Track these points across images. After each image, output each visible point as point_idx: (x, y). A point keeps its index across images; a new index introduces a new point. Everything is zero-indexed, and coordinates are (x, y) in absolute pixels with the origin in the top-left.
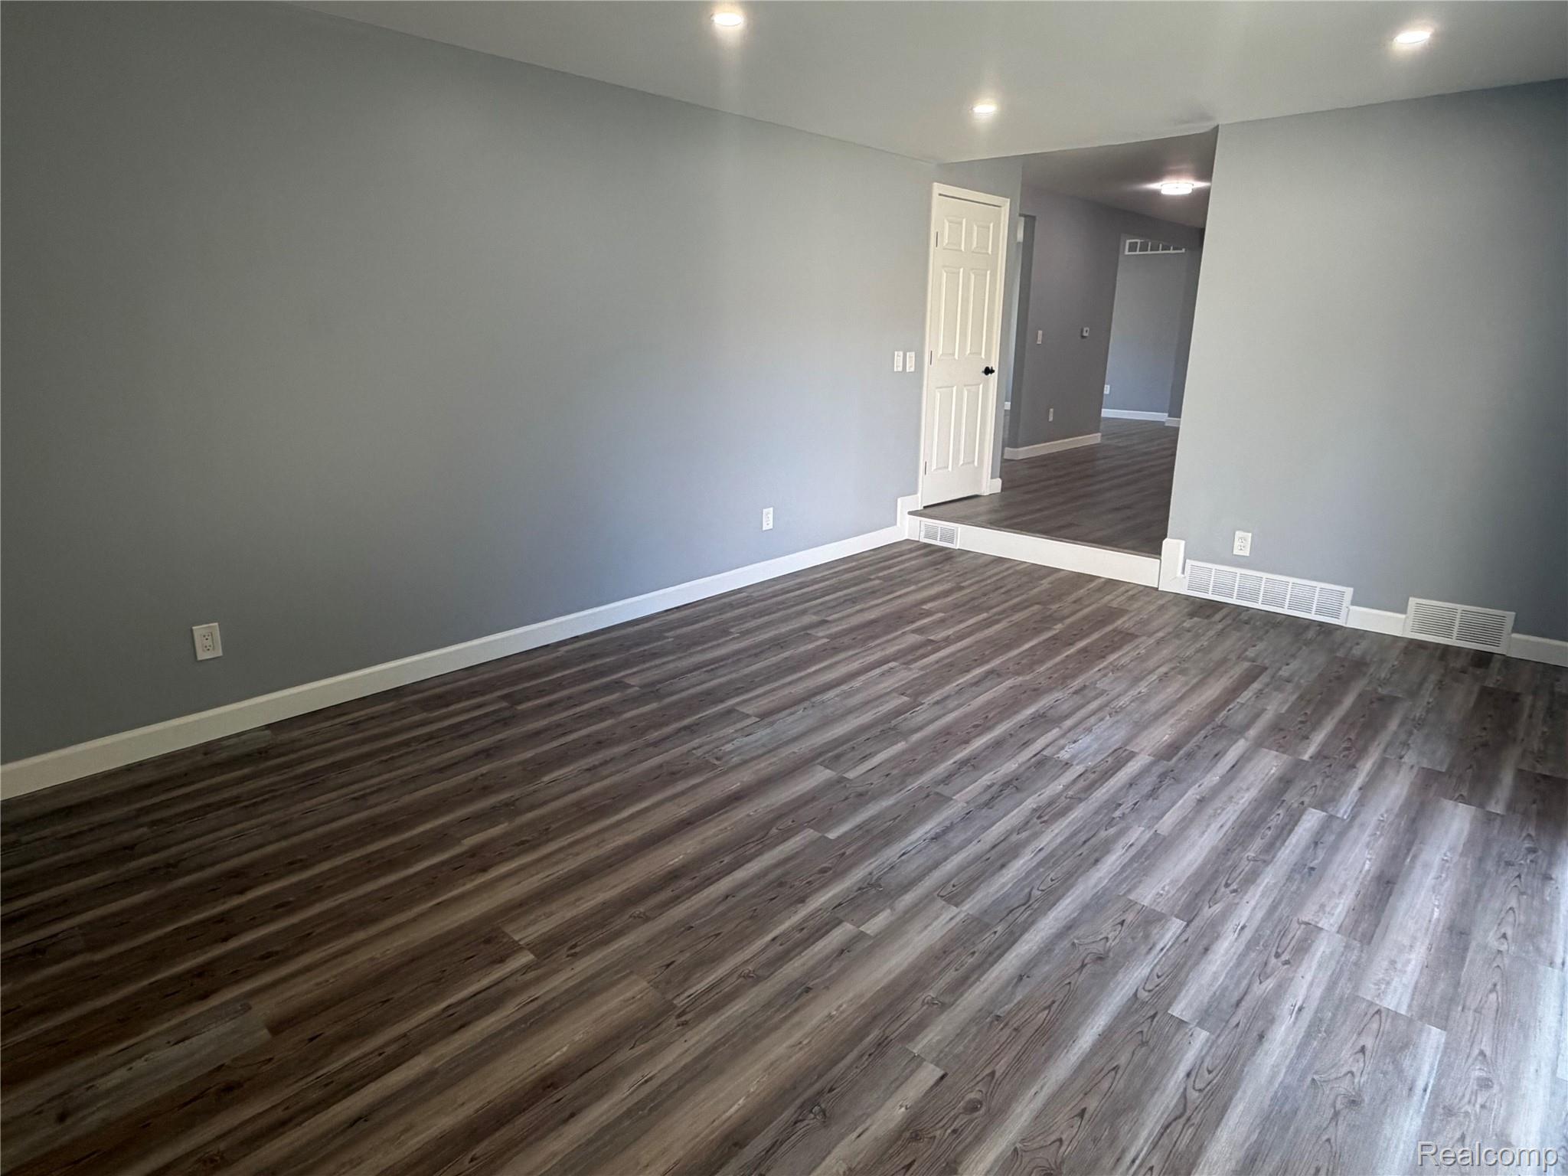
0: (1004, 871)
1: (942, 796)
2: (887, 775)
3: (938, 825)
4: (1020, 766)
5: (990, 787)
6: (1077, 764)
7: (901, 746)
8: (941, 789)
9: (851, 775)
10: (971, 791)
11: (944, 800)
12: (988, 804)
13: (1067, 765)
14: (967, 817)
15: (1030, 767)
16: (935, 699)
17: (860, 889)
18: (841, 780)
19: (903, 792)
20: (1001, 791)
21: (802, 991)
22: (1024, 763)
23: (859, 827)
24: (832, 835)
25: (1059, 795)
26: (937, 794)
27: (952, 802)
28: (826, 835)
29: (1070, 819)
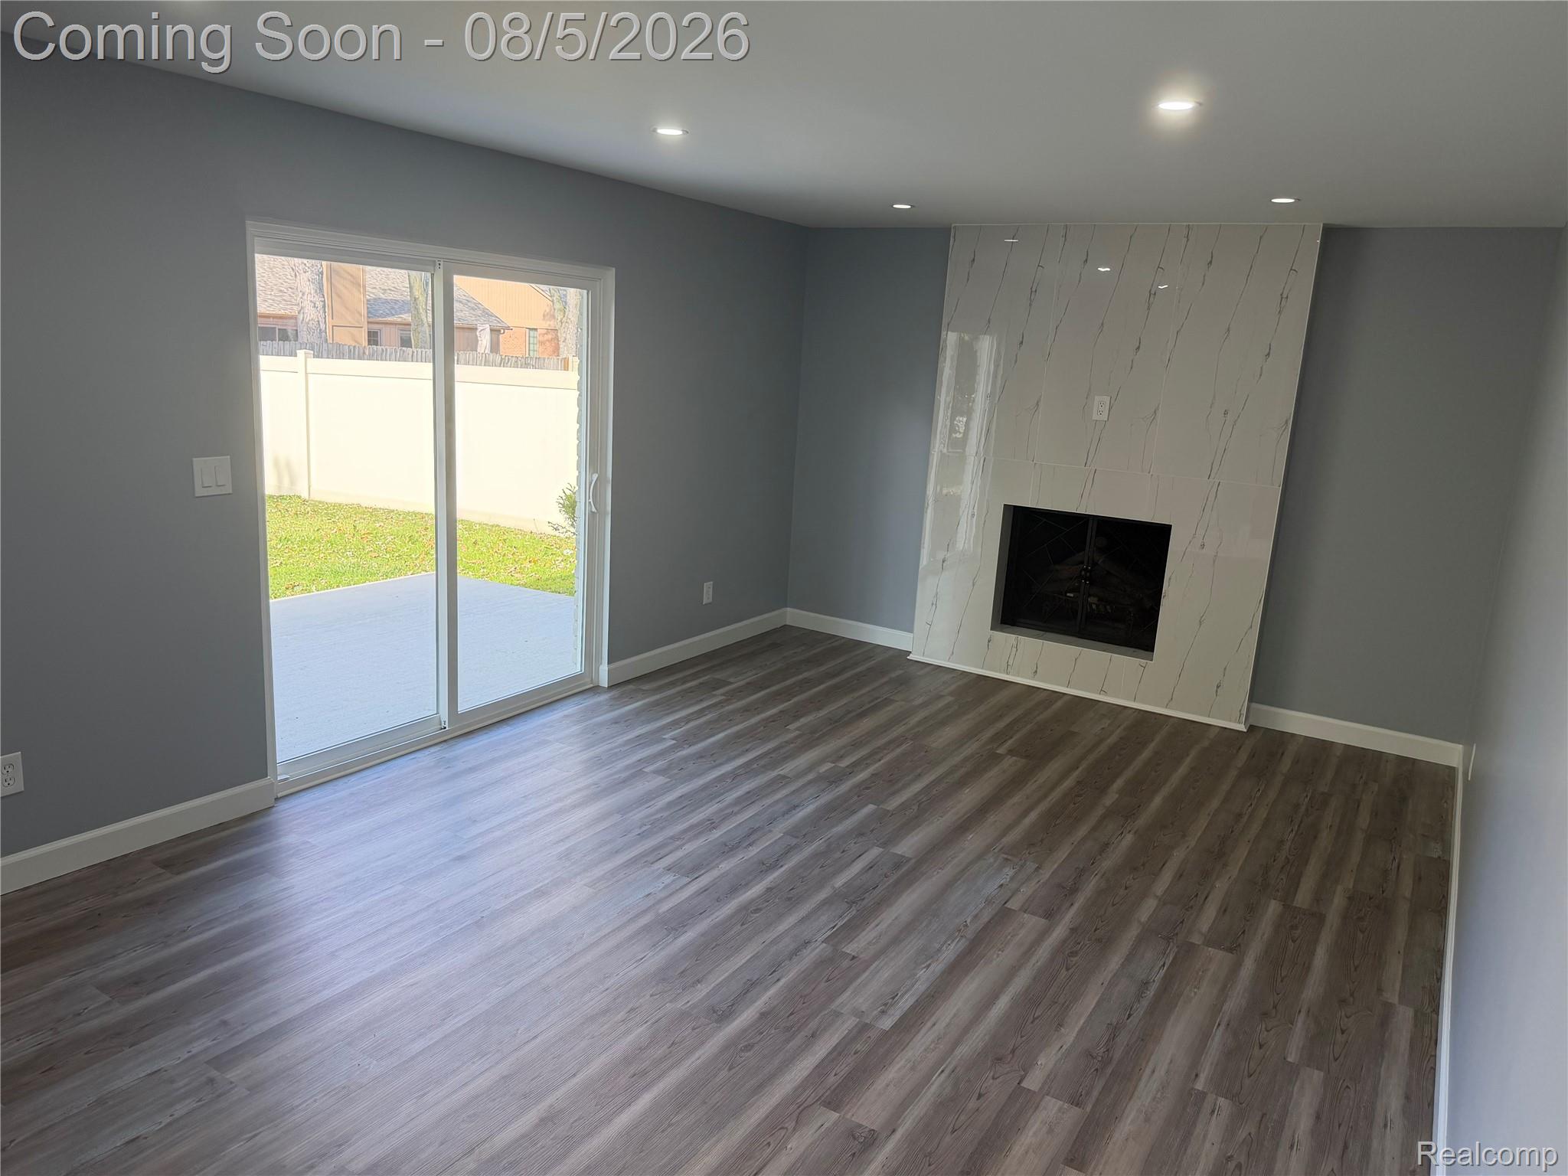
0: (748, 790)
1: (792, 836)
2: (844, 851)
3: (793, 815)
4: (717, 866)
5: (750, 845)
6: (659, 868)
7: (840, 881)
8: (794, 841)
9: (876, 851)
10: (767, 841)
11: (793, 832)
12: (753, 831)
13: (669, 869)
14: (772, 821)
15: (708, 865)
16: (809, 949)
17: (841, 780)
18: (884, 845)
19: (827, 837)
20: (740, 842)
21: (856, 745)
22: (713, 868)
23: (854, 812)
24: (871, 807)
25: (689, 840)
26: (797, 837)
27: (785, 830)
28: (876, 807)
29: (687, 823)
